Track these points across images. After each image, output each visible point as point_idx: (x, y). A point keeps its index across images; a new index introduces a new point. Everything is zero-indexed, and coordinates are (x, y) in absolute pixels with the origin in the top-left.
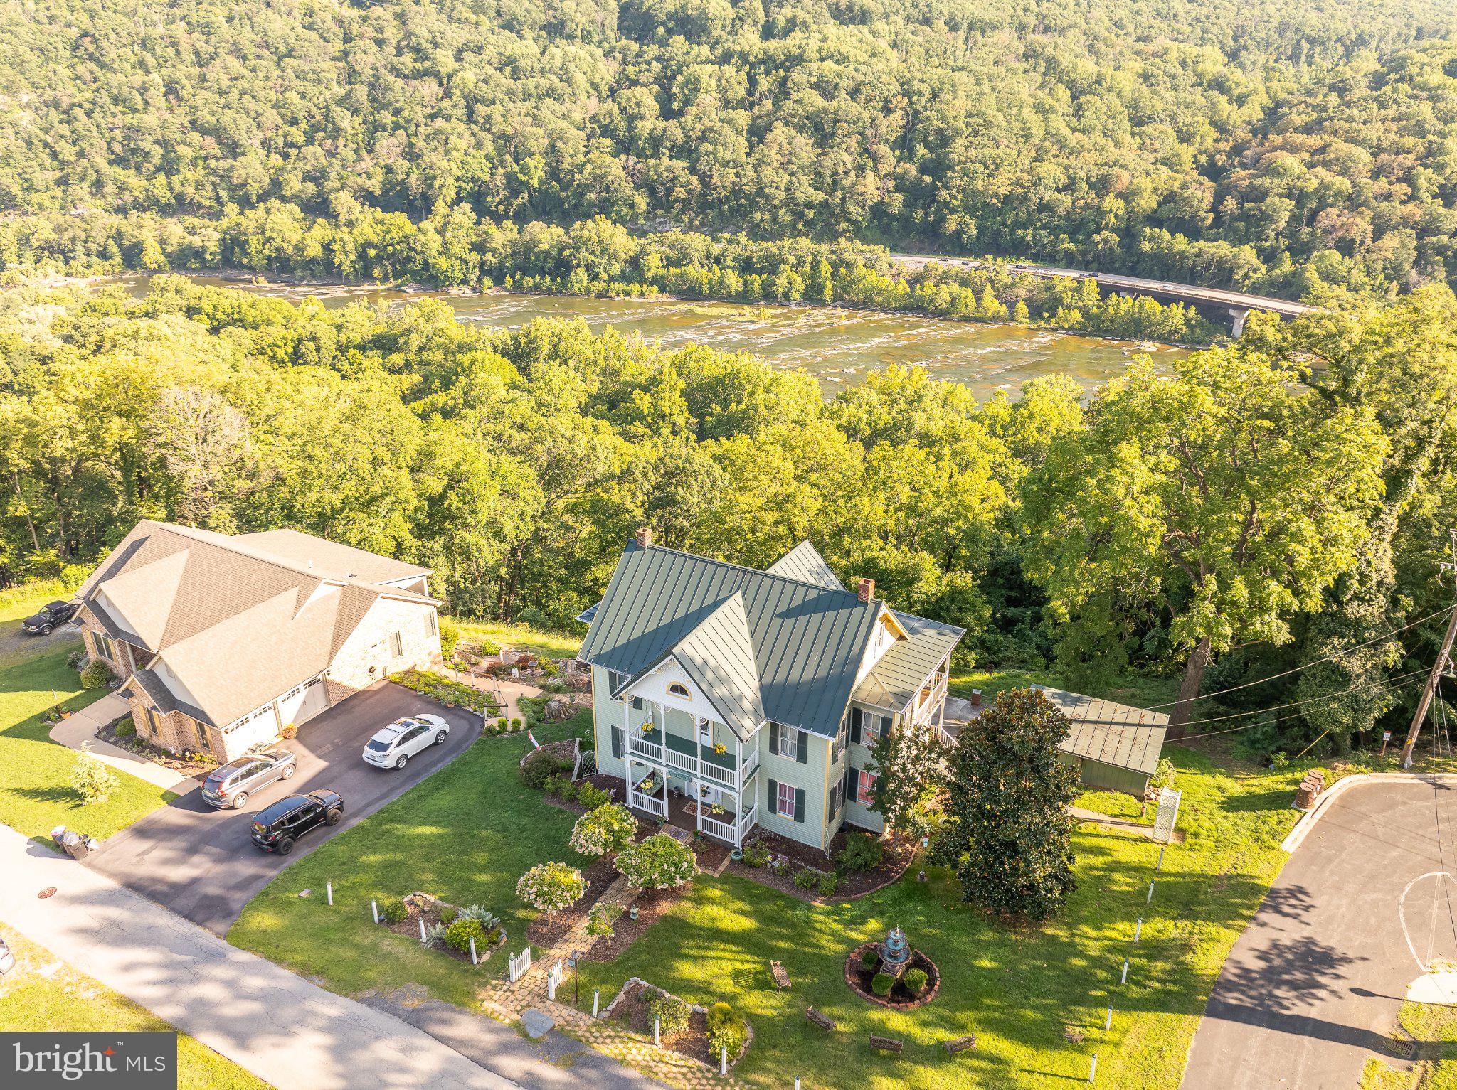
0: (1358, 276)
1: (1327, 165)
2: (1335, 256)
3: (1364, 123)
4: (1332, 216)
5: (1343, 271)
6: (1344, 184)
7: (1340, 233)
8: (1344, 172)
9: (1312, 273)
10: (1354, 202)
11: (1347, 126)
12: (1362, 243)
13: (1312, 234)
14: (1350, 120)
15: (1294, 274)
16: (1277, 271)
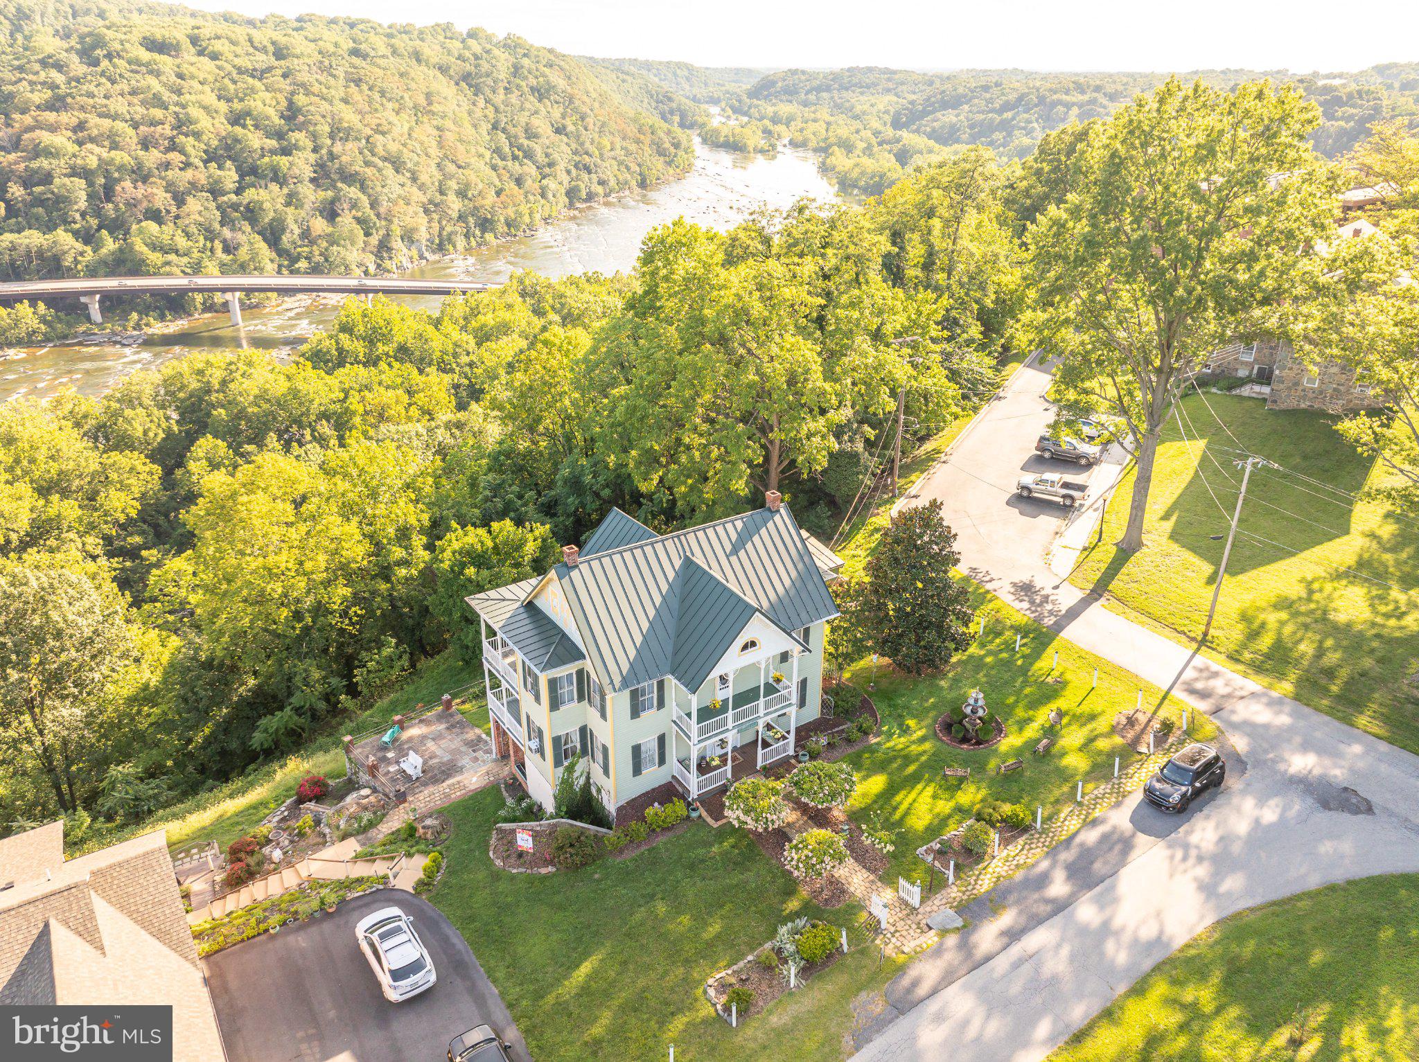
0: (182, 242)
1: (92, 140)
2: (152, 226)
3: (106, 97)
4: (126, 188)
5: (166, 239)
6: (120, 157)
7: (145, 204)
8: (115, 146)
9: (140, 247)
10: (141, 175)
11: (91, 101)
12: (168, 212)
13: (117, 209)
14: (91, 95)
15: (121, 250)
16: (104, 251)
